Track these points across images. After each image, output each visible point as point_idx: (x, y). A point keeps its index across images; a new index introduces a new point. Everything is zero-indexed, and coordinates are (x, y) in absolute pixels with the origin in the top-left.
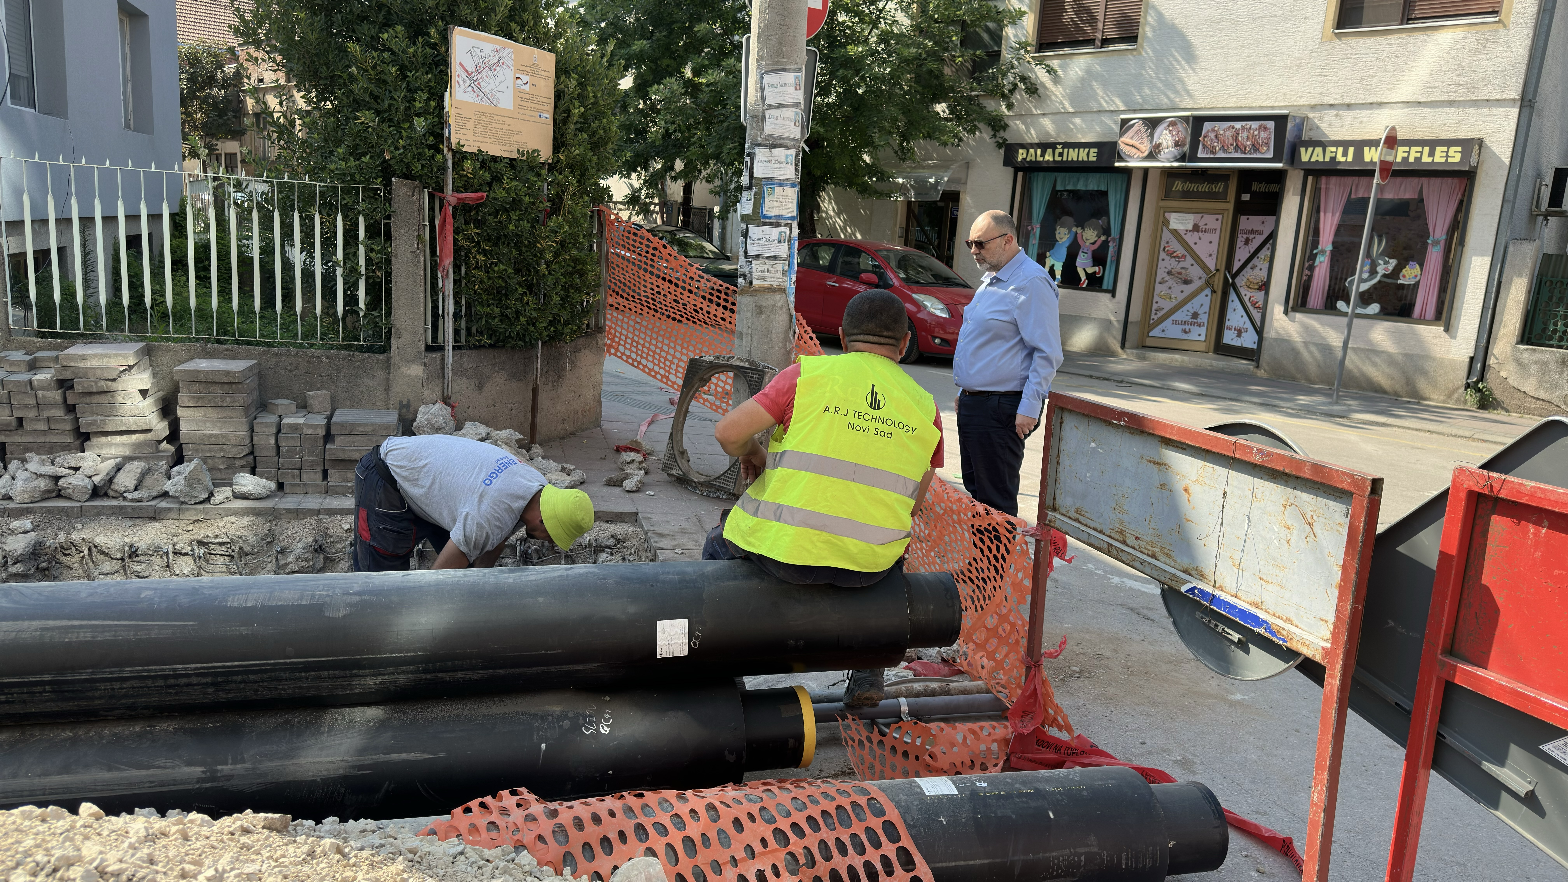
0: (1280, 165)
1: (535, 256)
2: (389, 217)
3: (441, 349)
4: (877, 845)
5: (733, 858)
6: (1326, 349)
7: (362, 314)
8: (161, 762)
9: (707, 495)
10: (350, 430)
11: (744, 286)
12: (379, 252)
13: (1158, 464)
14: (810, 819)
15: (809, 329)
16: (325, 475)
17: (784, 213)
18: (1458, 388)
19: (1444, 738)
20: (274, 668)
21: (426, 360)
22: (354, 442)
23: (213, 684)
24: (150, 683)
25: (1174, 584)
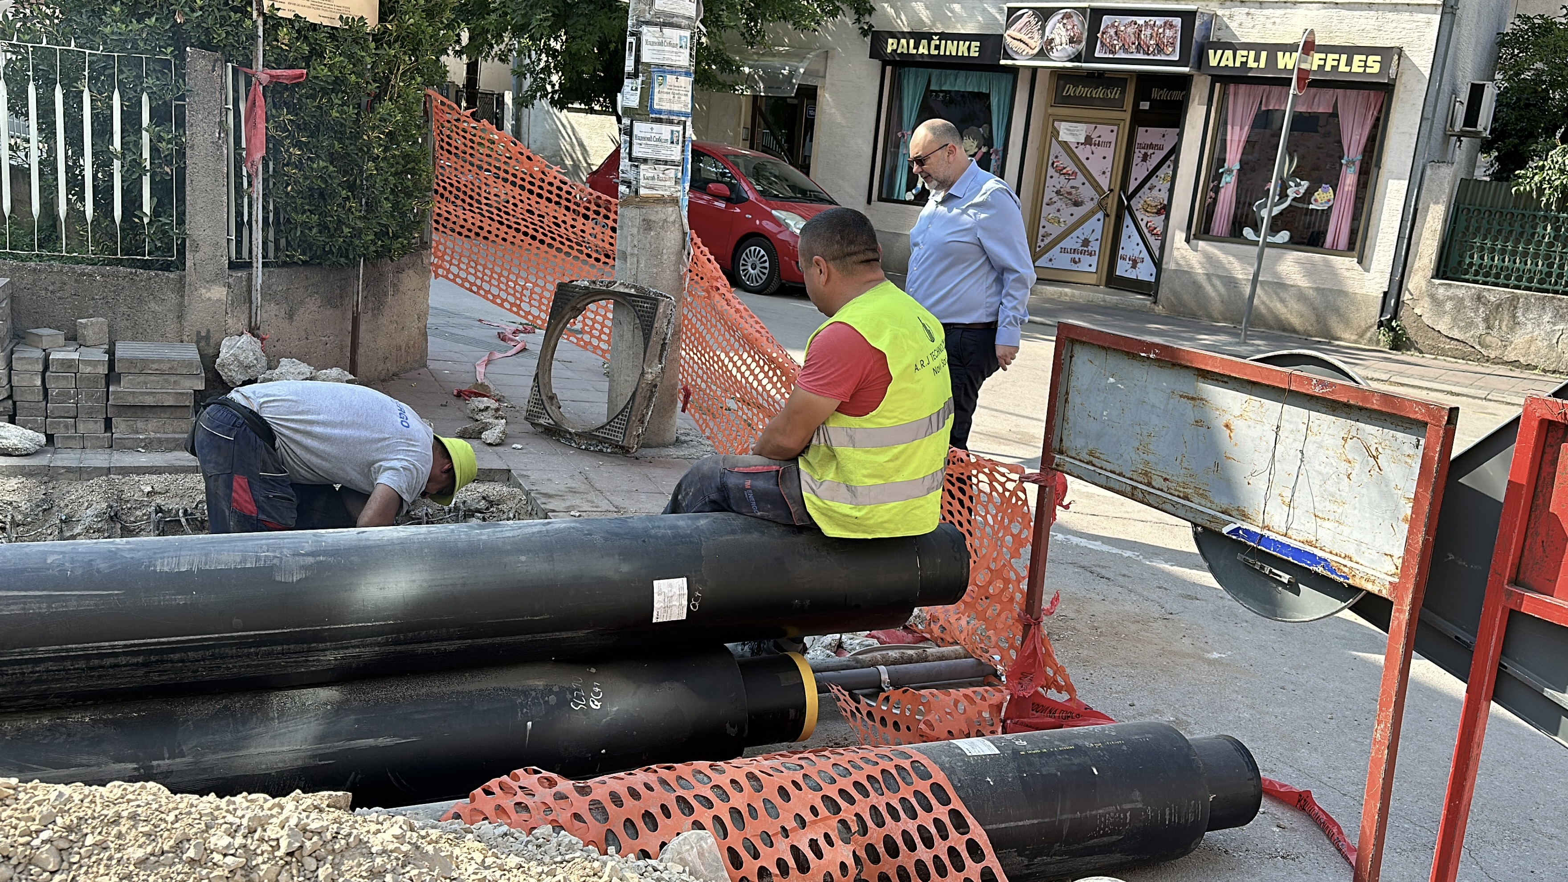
0: (1186, 70)
1: (361, 150)
2: (182, 98)
3: (249, 265)
4: (929, 809)
5: (783, 828)
6: (1231, 282)
7: (146, 220)
8: (84, 759)
9: (586, 449)
10: (141, 367)
11: (628, 196)
12: (169, 142)
13: (1193, 399)
14: (857, 784)
15: (706, 250)
16: (108, 425)
17: (676, 107)
18: (1371, 327)
19: (1506, 668)
20: (219, 644)
21: (231, 280)
22: (146, 383)
23: (145, 665)
24: (68, 664)
25: (1213, 526)
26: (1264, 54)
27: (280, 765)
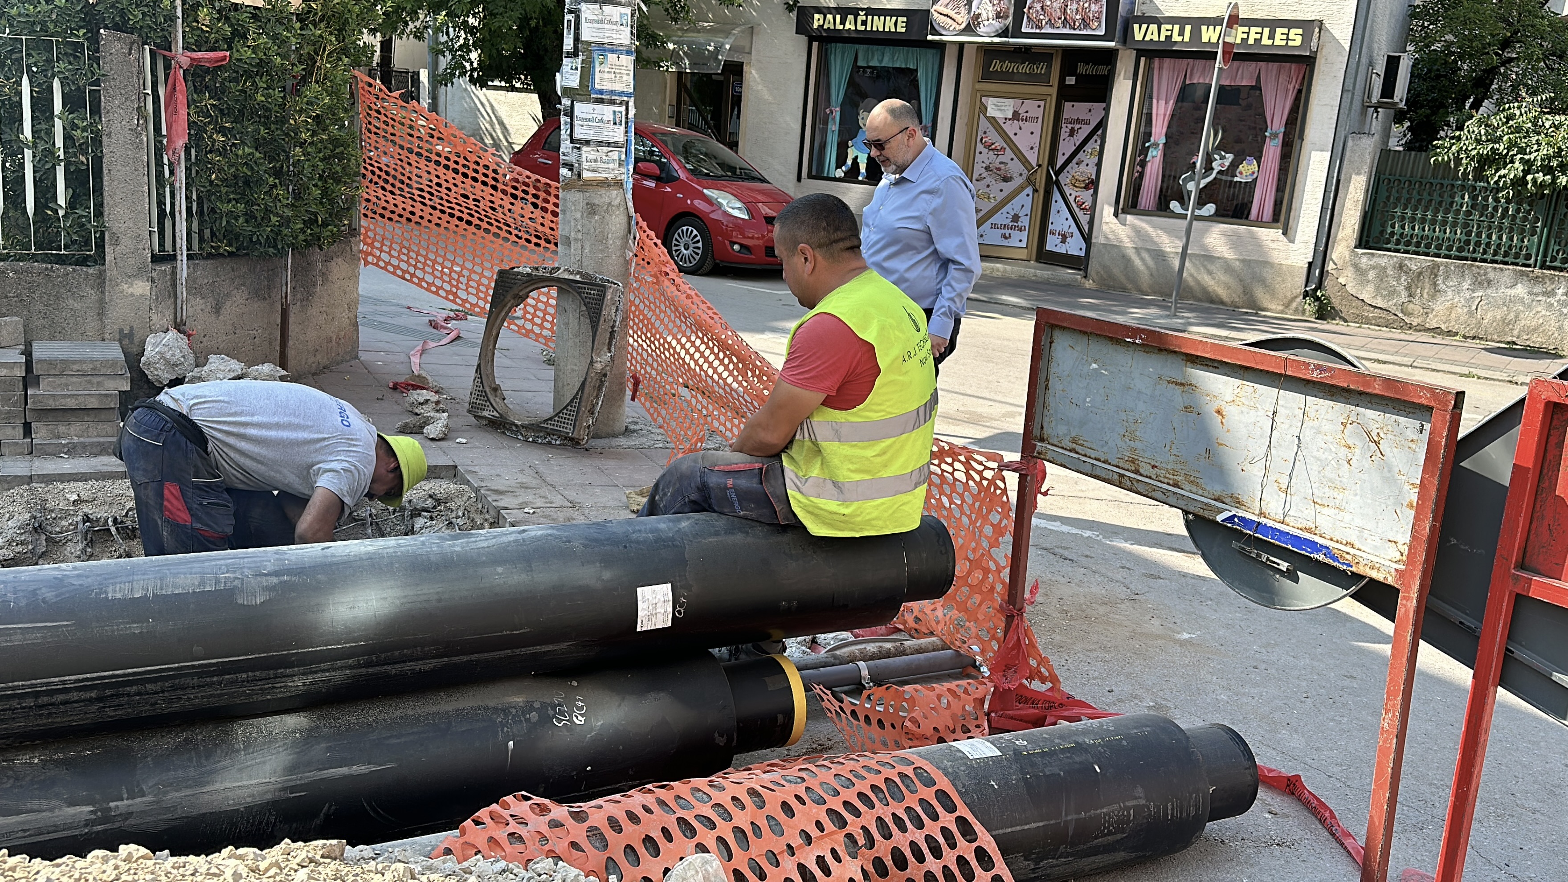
0: (1112, 44)
1: (288, 135)
2: (97, 83)
3: (173, 258)
4: (935, 817)
5: (789, 846)
6: (1159, 255)
7: (61, 213)
8: (35, 804)
9: (533, 442)
10: (61, 368)
11: (570, 179)
12: (84, 130)
13: (1182, 384)
14: (861, 795)
15: (652, 234)
16: (27, 430)
17: (618, 87)
18: (1296, 297)
19: (1512, 652)
20: (179, 673)
21: (154, 274)
22: (67, 385)
23: (99, 699)
24: (15, 703)
25: (1206, 514)
26: (1188, 28)
27: (249, 800)
